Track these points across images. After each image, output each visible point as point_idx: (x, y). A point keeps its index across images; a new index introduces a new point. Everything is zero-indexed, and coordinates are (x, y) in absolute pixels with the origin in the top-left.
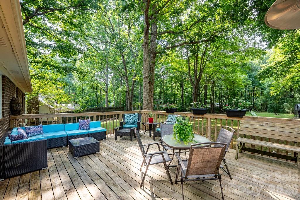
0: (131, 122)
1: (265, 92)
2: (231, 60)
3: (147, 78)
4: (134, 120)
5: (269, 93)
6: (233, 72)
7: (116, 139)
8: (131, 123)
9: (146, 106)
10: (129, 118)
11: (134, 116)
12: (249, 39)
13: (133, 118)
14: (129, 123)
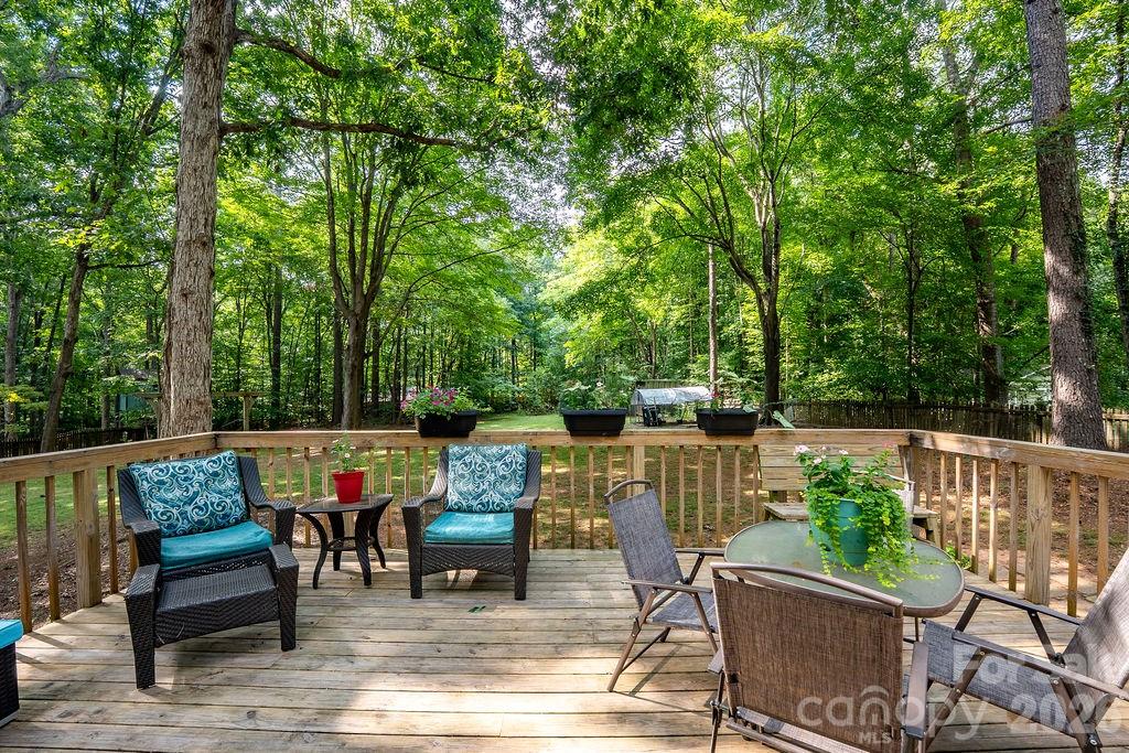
0: (195, 515)
1: (551, 352)
2: (482, 244)
3: (204, 244)
4: (215, 498)
5: (560, 359)
6: (481, 282)
7: (145, 680)
8: (201, 522)
9: (196, 408)
10: (178, 493)
11: (216, 474)
12: (536, 186)
13: (205, 485)
14: (187, 526)
